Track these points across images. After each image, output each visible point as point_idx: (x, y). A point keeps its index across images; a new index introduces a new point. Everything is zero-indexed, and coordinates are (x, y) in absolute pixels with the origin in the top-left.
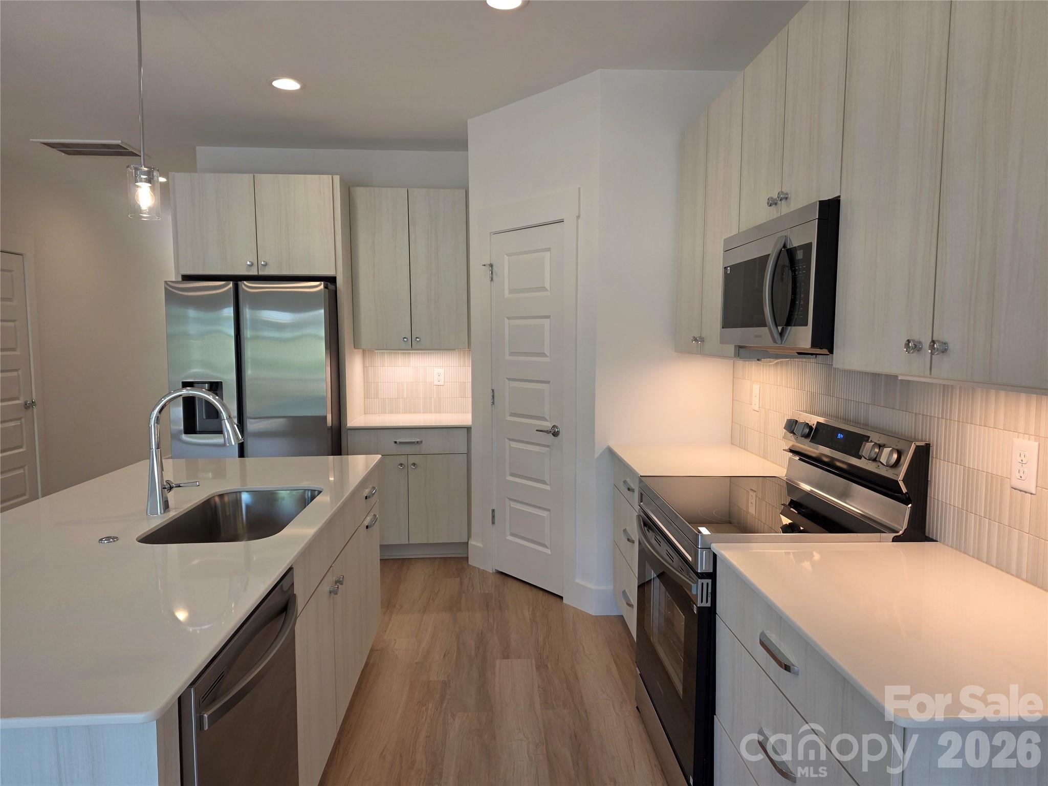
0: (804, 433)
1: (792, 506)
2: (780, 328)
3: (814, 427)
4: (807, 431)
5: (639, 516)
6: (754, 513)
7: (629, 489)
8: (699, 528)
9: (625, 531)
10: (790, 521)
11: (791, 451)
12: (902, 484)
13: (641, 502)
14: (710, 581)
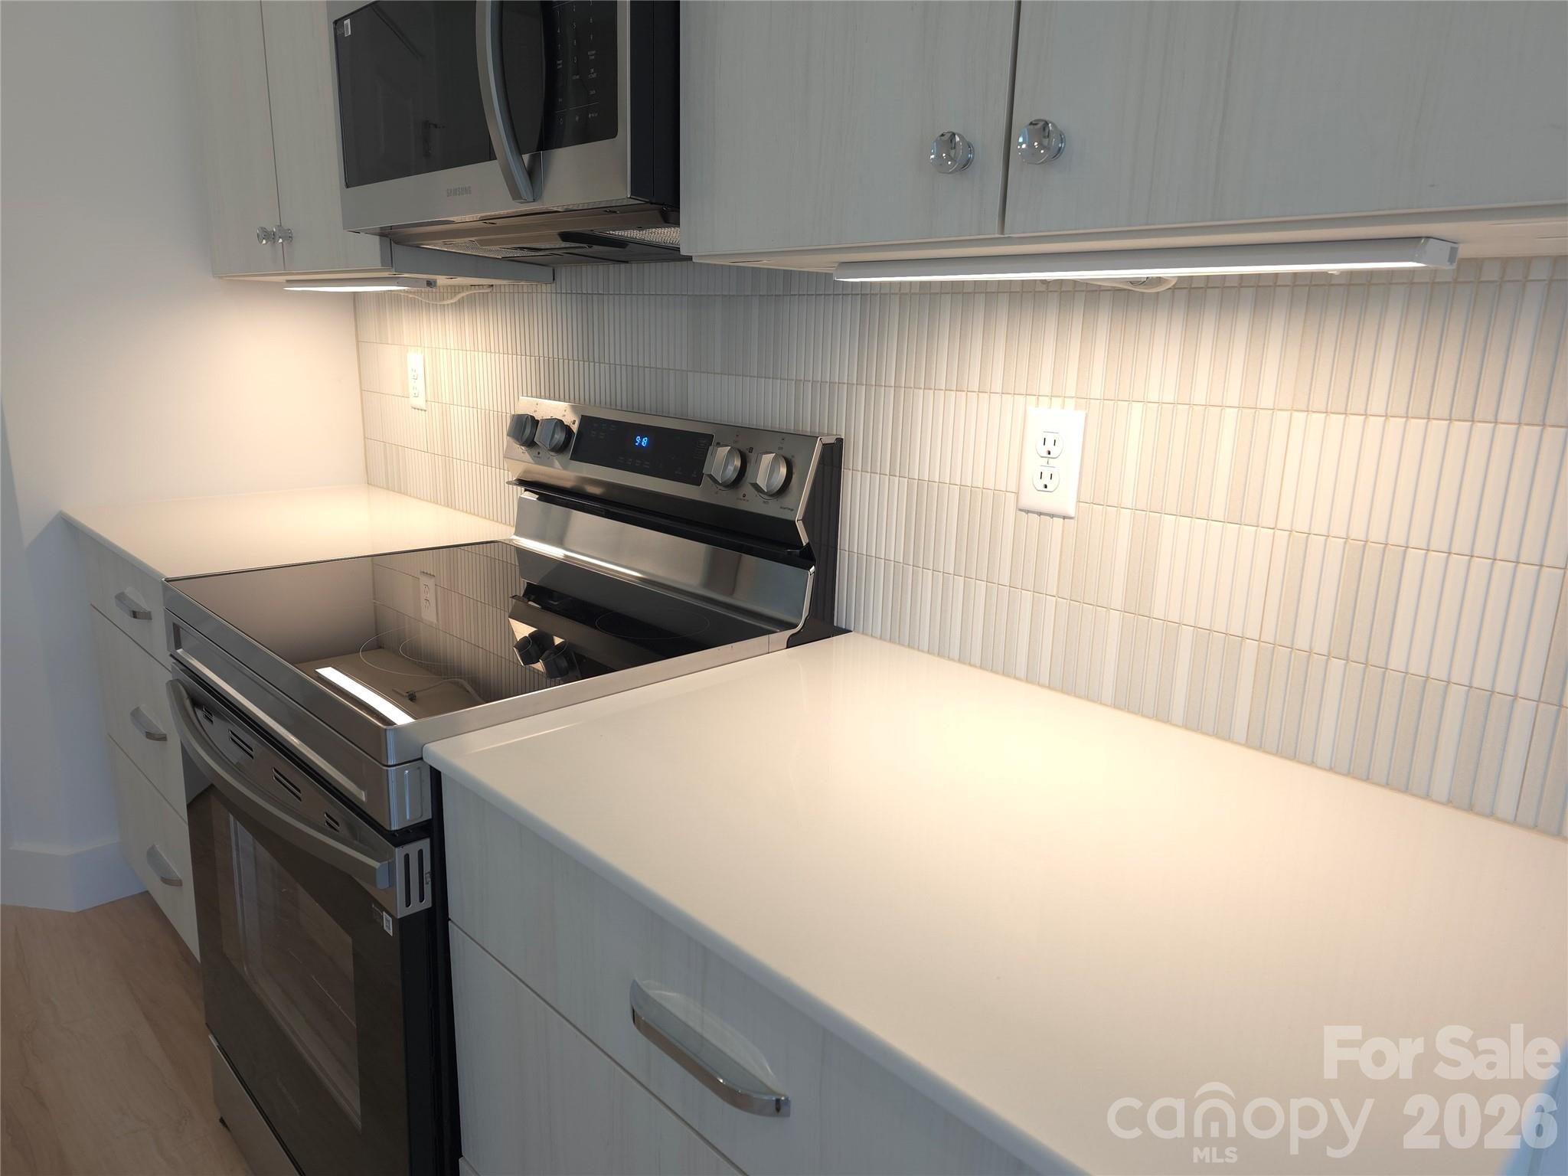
0: (555, 442)
1: (533, 597)
2: (526, 157)
3: (575, 428)
4: (560, 437)
5: (173, 685)
6: (435, 621)
7: (135, 615)
8: (320, 671)
9: (136, 714)
10: (532, 629)
11: (522, 482)
12: (800, 527)
13: (178, 645)
14: (425, 845)
